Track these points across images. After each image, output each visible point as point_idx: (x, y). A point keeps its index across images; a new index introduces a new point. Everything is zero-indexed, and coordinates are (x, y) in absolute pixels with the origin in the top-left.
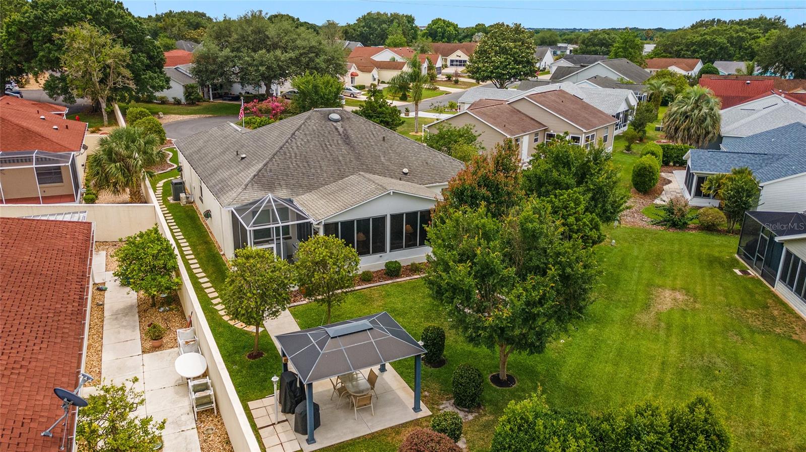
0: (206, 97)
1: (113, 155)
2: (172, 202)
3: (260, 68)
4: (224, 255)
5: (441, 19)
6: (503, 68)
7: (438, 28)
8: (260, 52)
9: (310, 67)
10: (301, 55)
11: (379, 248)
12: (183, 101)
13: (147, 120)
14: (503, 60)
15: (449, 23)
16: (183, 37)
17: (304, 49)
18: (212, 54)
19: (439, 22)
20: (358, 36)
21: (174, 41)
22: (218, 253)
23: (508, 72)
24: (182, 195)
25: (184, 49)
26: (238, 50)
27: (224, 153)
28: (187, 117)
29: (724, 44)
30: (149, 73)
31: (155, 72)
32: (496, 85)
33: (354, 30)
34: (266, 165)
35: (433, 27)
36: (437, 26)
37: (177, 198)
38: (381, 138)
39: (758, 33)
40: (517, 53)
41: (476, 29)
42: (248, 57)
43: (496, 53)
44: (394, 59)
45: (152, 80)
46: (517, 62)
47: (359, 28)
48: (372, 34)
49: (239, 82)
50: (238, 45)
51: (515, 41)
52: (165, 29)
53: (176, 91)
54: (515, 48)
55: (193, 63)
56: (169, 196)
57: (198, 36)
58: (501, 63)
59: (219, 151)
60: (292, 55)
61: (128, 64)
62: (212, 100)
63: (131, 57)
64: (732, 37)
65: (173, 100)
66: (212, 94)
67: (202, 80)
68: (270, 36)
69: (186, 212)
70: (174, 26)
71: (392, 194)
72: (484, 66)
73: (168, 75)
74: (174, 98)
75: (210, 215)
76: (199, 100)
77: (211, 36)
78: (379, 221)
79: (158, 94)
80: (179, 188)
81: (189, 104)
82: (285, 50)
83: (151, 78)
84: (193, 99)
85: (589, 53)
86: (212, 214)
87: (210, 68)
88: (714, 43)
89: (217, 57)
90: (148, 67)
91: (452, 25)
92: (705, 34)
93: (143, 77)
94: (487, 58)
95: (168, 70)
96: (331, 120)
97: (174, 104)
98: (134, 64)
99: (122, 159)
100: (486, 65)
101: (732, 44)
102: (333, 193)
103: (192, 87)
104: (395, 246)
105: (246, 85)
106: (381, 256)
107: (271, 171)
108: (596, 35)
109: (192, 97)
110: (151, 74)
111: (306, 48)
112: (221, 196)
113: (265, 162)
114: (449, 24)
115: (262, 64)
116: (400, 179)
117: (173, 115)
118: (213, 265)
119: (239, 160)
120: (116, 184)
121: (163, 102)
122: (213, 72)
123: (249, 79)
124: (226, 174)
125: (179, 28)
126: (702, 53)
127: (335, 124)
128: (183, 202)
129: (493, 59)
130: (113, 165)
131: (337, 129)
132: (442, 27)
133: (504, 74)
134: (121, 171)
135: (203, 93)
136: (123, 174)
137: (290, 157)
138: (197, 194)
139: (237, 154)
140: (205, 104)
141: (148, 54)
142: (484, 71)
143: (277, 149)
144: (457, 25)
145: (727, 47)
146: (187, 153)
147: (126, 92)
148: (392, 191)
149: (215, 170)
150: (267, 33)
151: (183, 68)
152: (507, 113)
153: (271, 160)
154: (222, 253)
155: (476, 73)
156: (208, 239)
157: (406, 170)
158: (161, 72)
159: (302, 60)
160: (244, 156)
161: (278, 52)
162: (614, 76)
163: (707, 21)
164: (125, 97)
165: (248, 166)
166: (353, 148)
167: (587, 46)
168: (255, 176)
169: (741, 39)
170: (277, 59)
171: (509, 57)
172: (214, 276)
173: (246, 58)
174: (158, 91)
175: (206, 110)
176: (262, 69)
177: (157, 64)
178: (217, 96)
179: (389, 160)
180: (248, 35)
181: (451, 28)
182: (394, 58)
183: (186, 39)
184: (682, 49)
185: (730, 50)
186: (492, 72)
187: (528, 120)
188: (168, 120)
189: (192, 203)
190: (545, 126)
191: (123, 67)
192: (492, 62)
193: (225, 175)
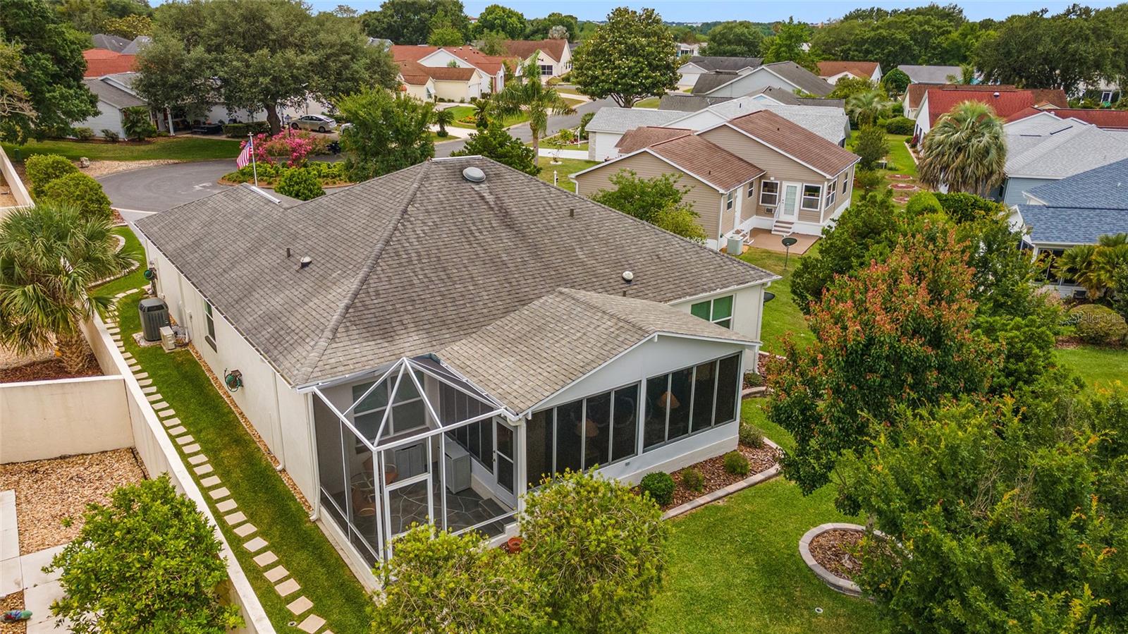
0: (161, 129)
1: (17, 267)
2: (143, 344)
3: (261, 79)
4: (284, 470)
5: (498, 7)
6: (633, 77)
7: (496, 19)
8: (260, 52)
9: (344, 77)
10: (328, 57)
11: (625, 449)
12: (122, 136)
13: (72, 179)
14: (633, 64)
15: (511, 12)
16: (102, 30)
17: (331, 48)
18: (174, 56)
19: (497, 10)
20: (384, 29)
21: (87, 35)
22: (269, 466)
23: (641, 83)
24: (166, 331)
25: (106, 48)
26: (219, 48)
27: (254, 250)
28: (134, 165)
29: (906, 41)
30: (60, 90)
31: (70, 87)
32: (618, 102)
33: (378, 20)
34: (364, 281)
35: (488, 17)
36: (493, 16)
37: (154, 336)
38: (565, 211)
39: (947, 26)
40: (652, 53)
41: (549, 20)
42: (238, 60)
43: (621, 54)
44: (454, 65)
45: (67, 101)
46: (654, 68)
47: (385, 17)
48: (405, 27)
49: (223, 104)
50: (218, 40)
51: (647, 36)
52: (70, 15)
53: (109, 119)
54: (648, 45)
55: (137, 70)
56: (137, 329)
57: (128, 27)
58: (630, 68)
59: (242, 245)
60: (313, 57)
61: (18, 72)
62: (172, 133)
63: (24, 61)
64: (915, 32)
65: (102, 135)
66: (173, 123)
67: (156, 100)
68: (273, 25)
69: (178, 366)
70: (84, 10)
71: (656, 340)
72: (603, 74)
73: (93, 91)
74: (106, 132)
75: (241, 381)
76: (151, 133)
77: (166, 25)
78: (627, 395)
79: (76, 125)
80: (157, 317)
81: (132, 141)
82: (300, 49)
83: (63, 97)
84: (139, 133)
85: (724, 54)
86: (245, 379)
87: (172, 79)
88: (893, 39)
89: (182, 61)
90: (56, 78)
91: (516, 14)
92: (878, 27)
93: (47, 95)
94: (606, 62)
95: (91, 82)
96: (467, 180)
97: (106, 142)
98: (29, 73)
99: (37, 277)
100: (607, 72)
101: (916, 41)
102: (521, 339)
103: (137, 112)
104: (653, 439)
105: (237, 108)
106: (627, 464)
107: (378, 294)
108: (731, 29)
109: (138, 130)
110: (64, 90)
111: (334, 45)
112: (281, 358)
113: (361, 275)
114: (511, 14)
115: (264, 72)
116: (624, 295)
117: (107, 162)
118: (267, 502)
119: (297, 267)
120: (29, 329)
121: (85, 138)
122: (175, 86)
123: (241, 98)
124: (277, 301)
125: (94, 14)
126: (877, 54)
127: (477, 188)
128: (169, 345)
129: (617, 62)
130: (18, 292)
131: (482, 198)
132: (501, 18)
133: (633, 86)
134: (38, 301)
135: (157, 121)
136: (43, 308)
137: (410, 261)
138: (197, 331)
139: (289, 255)
140: (161, 140)
141: (54, 53)
142: (603, 81)
143: (379, 245)
144: (522, 15)
145: (910, 45)
146: (170, 248)
147: (17, 123)
148: (656, 334)
149: (249, 291)
150: (268, 20)
151: (116, 79)
152: (702, 150)
153: (372, 269)
154: (279, 468)
155: (590, 84)
156: (240, 432)
157: (628, 275)
158: (80, 87)
159: (329, 66)
160: (307, 260)
161: (290, 53)
162: (789, 87)
163: (864, 11)
164: (15, 132)
165: (323, 284)
166: (520, 234)
167: (720, 44)
168: (347, 308)
169: (927, 34)
170: (290, 65)
171: (641, 60)
172: (276, 531)
173: (234, 63)
174: (77, 120)
175: (167, 152)
176: (265, 81)
177: (71, 71)
178: (181, 126)
179: (592, 255)
180: (236, 24)
181: (514, 19)
182: (455, 63)
183: (106, 32)
184: (849, 49)
185: (914, 50)
186: (616, 83)
187: (737, 162)
188: (99, 170)
189: (187, 345)
190: (762, 171)
191: (9, 78)
192: (615, 68)
193: (273, 303)
